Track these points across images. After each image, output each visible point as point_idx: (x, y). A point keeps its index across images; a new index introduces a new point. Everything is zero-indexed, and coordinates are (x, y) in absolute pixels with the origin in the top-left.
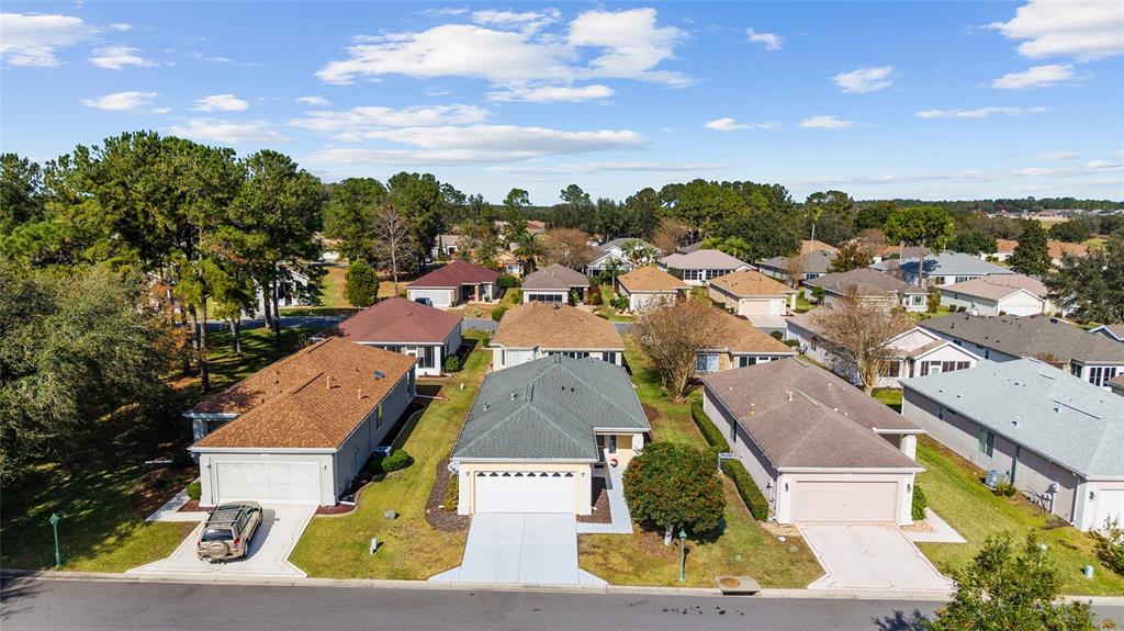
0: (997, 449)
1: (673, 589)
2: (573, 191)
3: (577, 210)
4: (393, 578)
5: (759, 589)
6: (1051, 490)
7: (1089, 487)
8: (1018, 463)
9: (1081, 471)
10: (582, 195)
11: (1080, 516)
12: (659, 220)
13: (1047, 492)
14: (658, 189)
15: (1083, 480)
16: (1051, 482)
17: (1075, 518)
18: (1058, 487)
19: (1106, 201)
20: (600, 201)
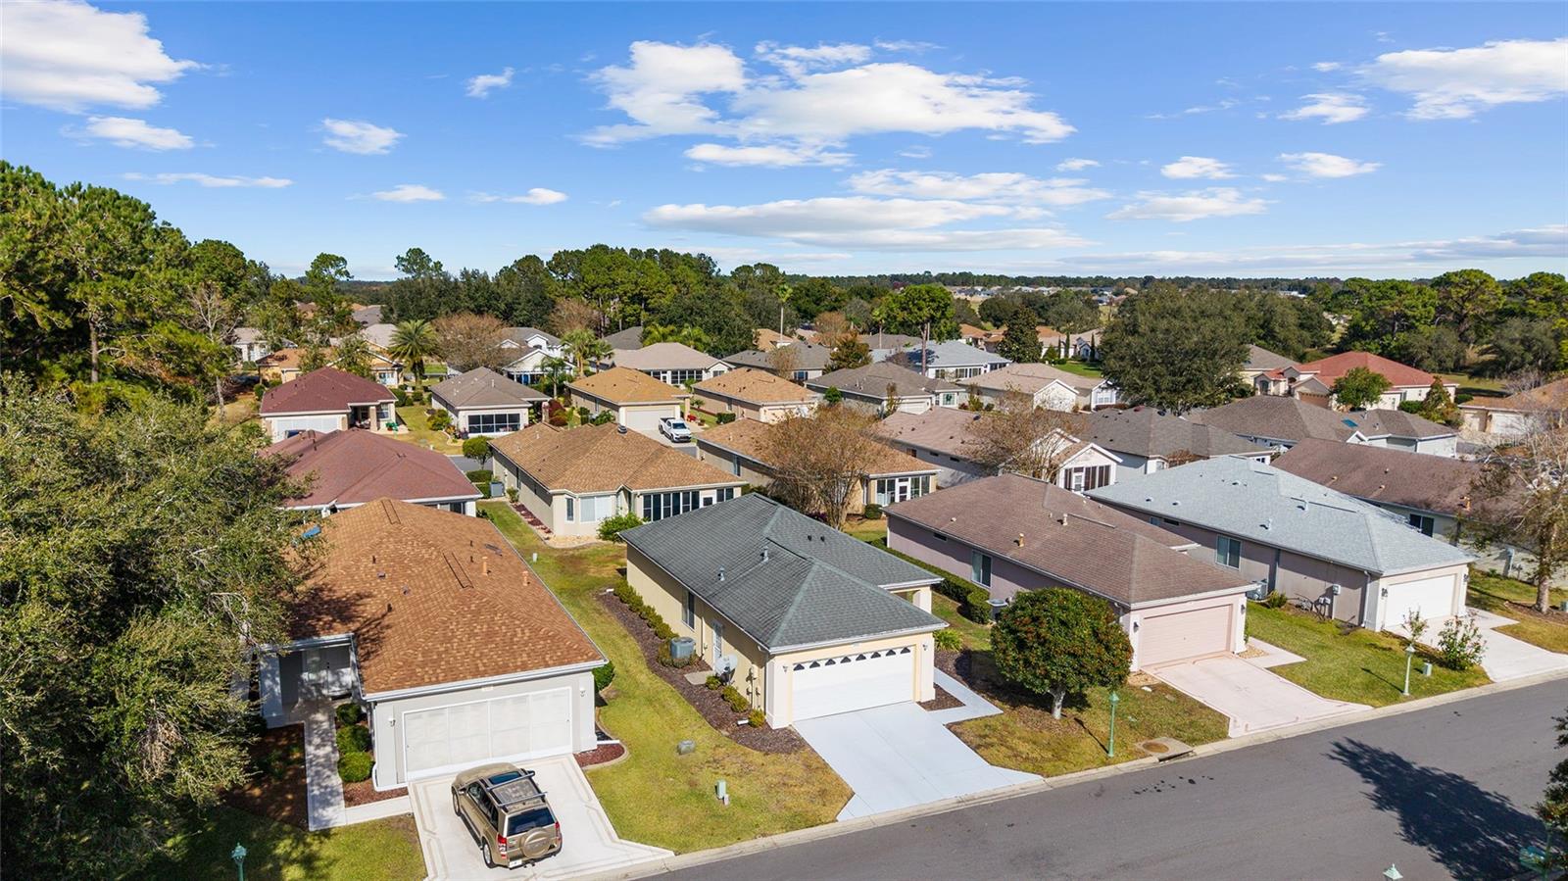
0: (1243, 556)
1: (1111, 767)
2: (416, 259)
3: (432, 286)
4: (793, 829)
5: (1191, 749)
6: (1331, 593)
7: (1383, 583)
8: (1280, 571)
9: (1374, 568)
10: (431, 264)
11: (1373, 616)
12: (554, 302)
13: (1323, 596)
14: (546, 258)
15: (1375, 576)
16: (1329, 585)
17: (1365, 619)
18: (1339, 589)
19: (1002, 276)
20: (465, 274)
